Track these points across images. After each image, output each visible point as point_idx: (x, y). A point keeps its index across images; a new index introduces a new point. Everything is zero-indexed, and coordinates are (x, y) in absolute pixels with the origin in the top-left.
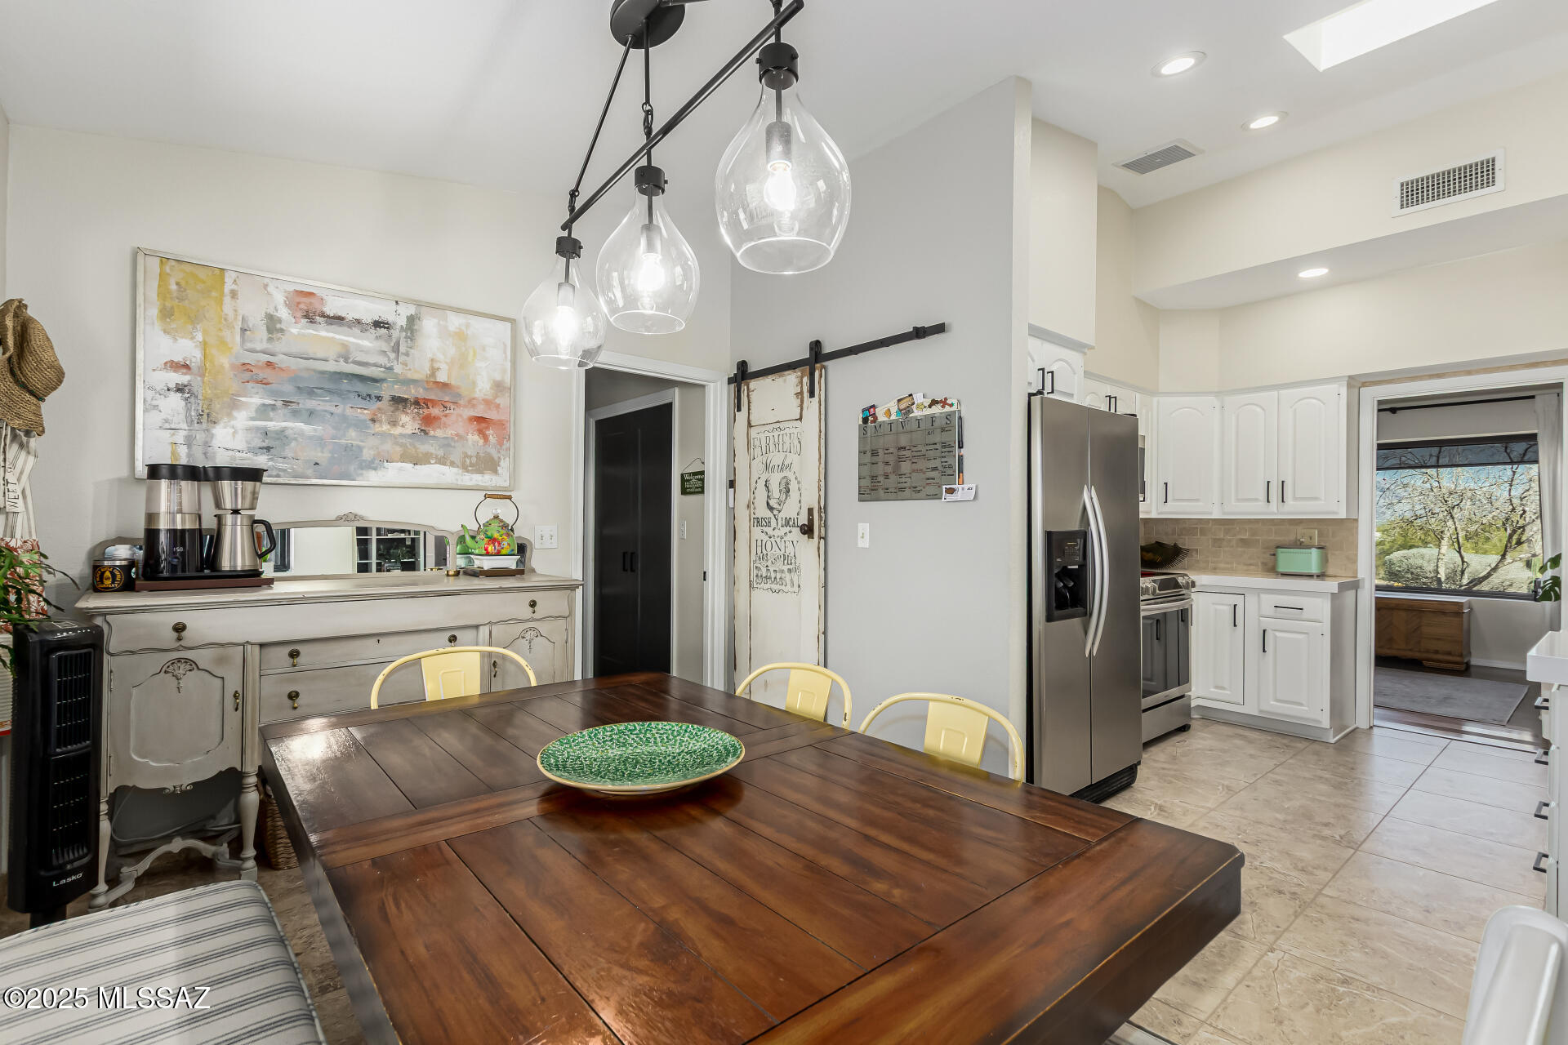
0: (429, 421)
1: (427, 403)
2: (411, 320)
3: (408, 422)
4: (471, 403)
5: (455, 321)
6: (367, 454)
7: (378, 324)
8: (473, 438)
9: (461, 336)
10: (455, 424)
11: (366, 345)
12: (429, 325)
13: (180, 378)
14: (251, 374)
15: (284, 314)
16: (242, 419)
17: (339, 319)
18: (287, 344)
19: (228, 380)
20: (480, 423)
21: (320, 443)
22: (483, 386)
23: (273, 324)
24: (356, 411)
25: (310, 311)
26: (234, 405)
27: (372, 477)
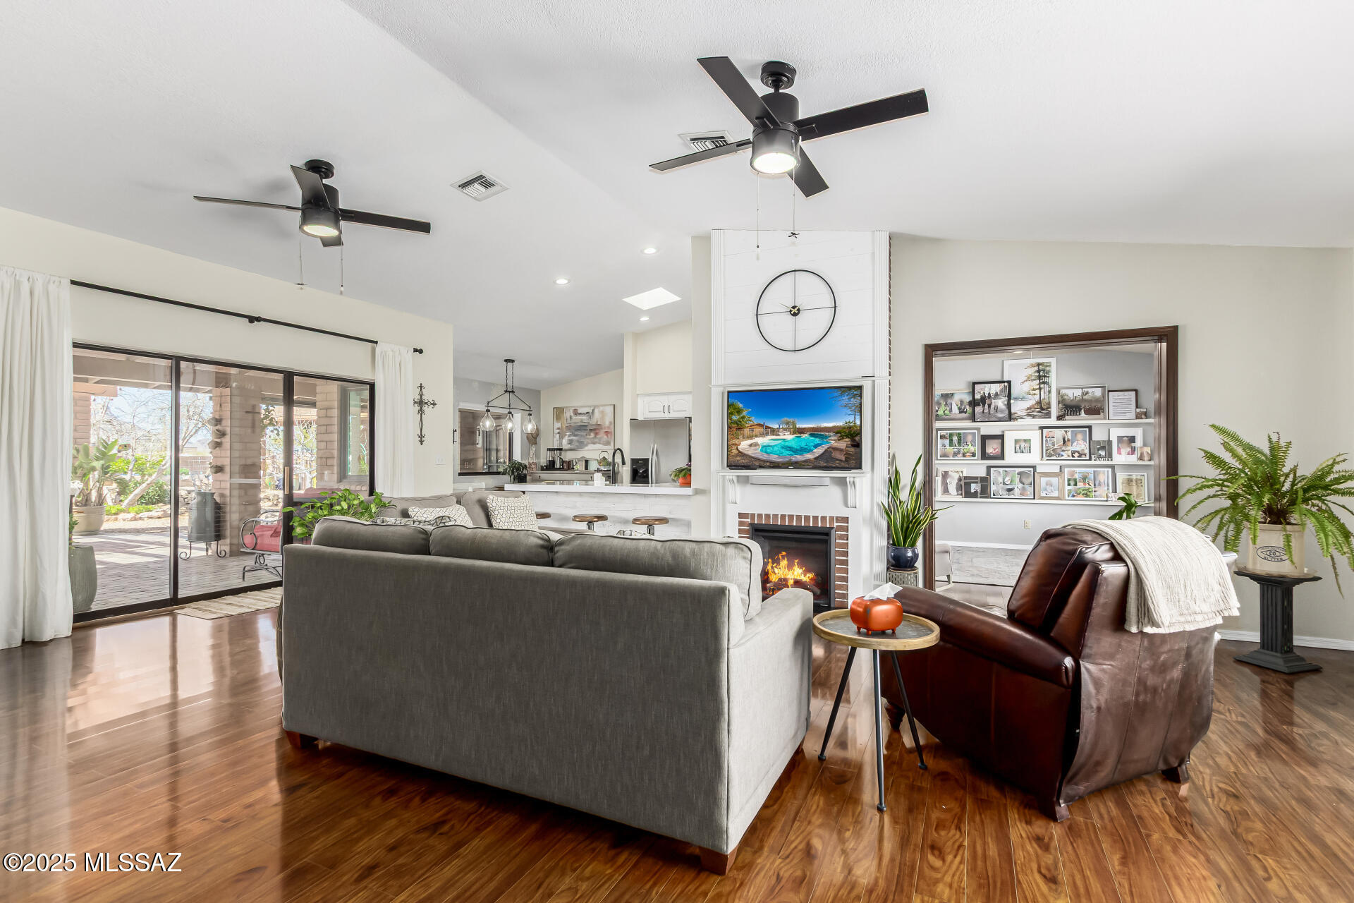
0: (596, 434)
1: (594, 430)
2: (593, 410)
3: (592, 435)
4: (605, 428)
5: (601, 408)
6: (585, 443)
7: (587, 413)
8: (605, 437)
9: (602, 412)
10: (602, 435)
11: (585, 418)
12: (596, 411)
13: (558, 431)
14: (569, 428)
15: (572, 414)
16: (566, 438)
17: (580, 414)
18: (573, 421)
19: (565, 430)
20: (607, 433)
21: (578, 441)
22: (607, 423)
23: (571, 417)
24: (583, 433)
25: (576, 413)
26: (566, 435)
27: (586, 448)
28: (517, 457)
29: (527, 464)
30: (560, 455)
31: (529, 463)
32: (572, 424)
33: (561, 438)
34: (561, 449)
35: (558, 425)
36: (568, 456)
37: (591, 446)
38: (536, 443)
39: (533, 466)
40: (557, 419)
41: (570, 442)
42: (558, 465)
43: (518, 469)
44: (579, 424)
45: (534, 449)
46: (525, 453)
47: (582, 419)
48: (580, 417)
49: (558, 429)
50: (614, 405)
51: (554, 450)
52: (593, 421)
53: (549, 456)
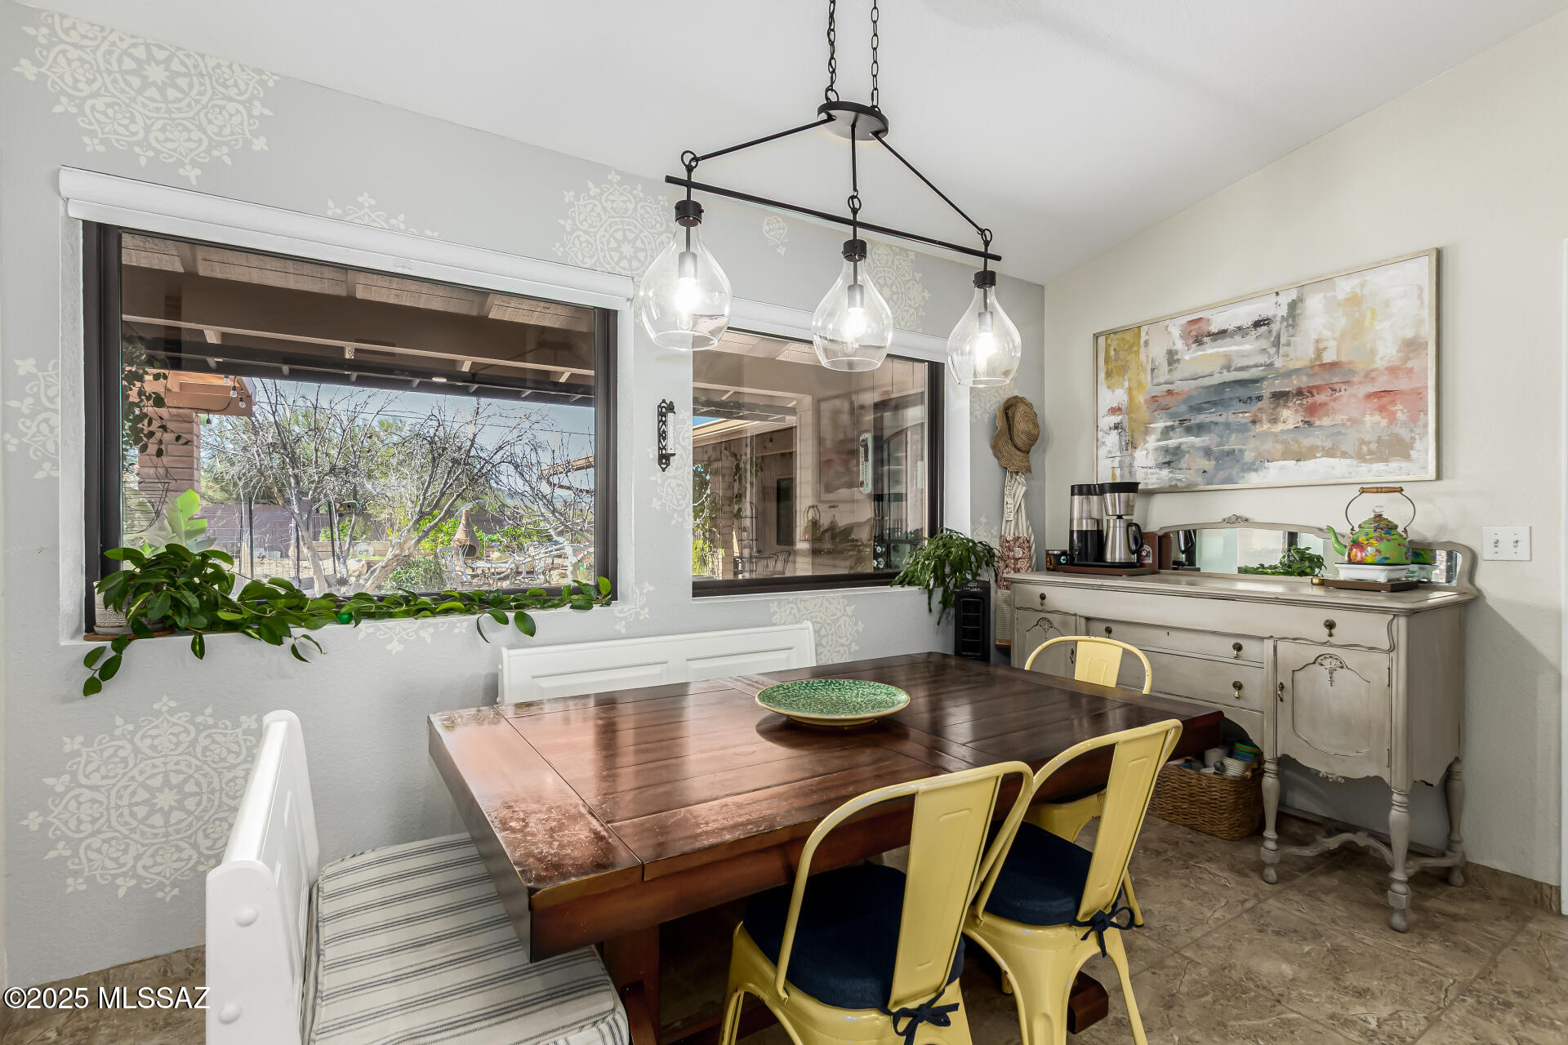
0: (1313, 410)
1: (1312, 390)
2: (1293, 305)
3: (1290, 416)
4: (1369, 376)
5: (1346, 287)
6: (1249, 456)
7: (1257, 324)
8: (1372, 418)
9: (1355, 301)
10: (1347, 407)
11: (1247, 347)
12: (1314, 304)
13: (1116, 419)
14: (1158, 404)
15: (1179, 345)
16: (1152, 442)
17: (1223, 333)
18: (1182, 371)
19: (1144, 413)
20: (1383, 398)
21: (1208, 452)
22: (1387, 351)
23: (1172, 358)
24: (1238, 416)
25: (1199, 335)
26: (1147, 432)
27: (1253, 479)
28: (960, 519)
29: (995, 544)
30: (1130, 508)
31: (1003, 540)
32: (1178, 386)
33: (1131, 445)
34: (1130, 487)
35: (1115, 396)
36: (1161, 516)
37: (1277, 471)
38: (1029, 470)
39: (1019, 553)
40: (1109, 374)
41: (1171, 458)
42: (1117, 549)
43: (959, 566)
44: (1216, 380)
45: (1021, 490)
46: (991, 505)
47: (1228, 356)
48: (1212, 349)
49: (1115, 411)
50: (1439, 254)
51: (1101, 490)
52: (1300, 352)
53: (1080, 514)
